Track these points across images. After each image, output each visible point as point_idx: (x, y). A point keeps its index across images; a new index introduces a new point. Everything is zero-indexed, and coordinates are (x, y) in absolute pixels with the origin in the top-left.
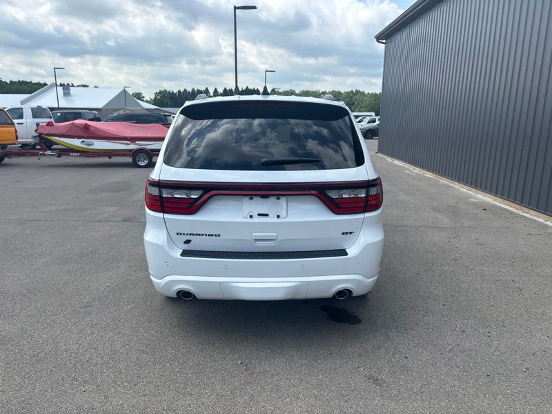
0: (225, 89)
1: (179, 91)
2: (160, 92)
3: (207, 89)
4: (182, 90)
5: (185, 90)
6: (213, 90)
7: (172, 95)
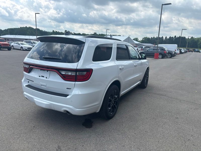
0: (170, 37)
1: (152, 38)
2: (145, 38)
3: (163, 37)
4: (153, 37)
5: (154, 37)
6: (165, 37)
7: (149, 39)
